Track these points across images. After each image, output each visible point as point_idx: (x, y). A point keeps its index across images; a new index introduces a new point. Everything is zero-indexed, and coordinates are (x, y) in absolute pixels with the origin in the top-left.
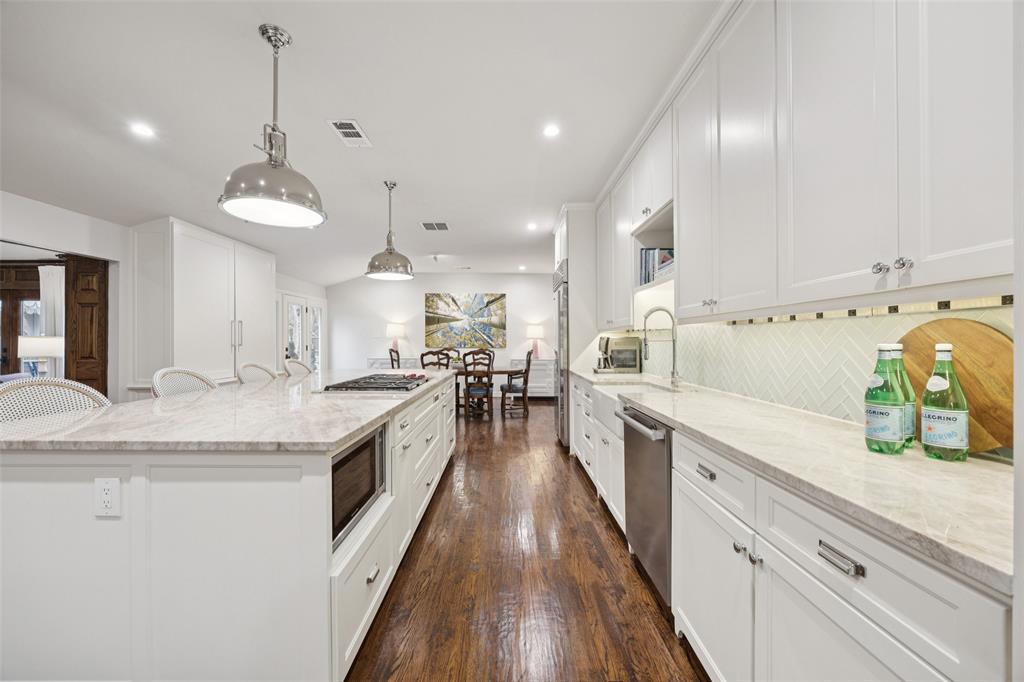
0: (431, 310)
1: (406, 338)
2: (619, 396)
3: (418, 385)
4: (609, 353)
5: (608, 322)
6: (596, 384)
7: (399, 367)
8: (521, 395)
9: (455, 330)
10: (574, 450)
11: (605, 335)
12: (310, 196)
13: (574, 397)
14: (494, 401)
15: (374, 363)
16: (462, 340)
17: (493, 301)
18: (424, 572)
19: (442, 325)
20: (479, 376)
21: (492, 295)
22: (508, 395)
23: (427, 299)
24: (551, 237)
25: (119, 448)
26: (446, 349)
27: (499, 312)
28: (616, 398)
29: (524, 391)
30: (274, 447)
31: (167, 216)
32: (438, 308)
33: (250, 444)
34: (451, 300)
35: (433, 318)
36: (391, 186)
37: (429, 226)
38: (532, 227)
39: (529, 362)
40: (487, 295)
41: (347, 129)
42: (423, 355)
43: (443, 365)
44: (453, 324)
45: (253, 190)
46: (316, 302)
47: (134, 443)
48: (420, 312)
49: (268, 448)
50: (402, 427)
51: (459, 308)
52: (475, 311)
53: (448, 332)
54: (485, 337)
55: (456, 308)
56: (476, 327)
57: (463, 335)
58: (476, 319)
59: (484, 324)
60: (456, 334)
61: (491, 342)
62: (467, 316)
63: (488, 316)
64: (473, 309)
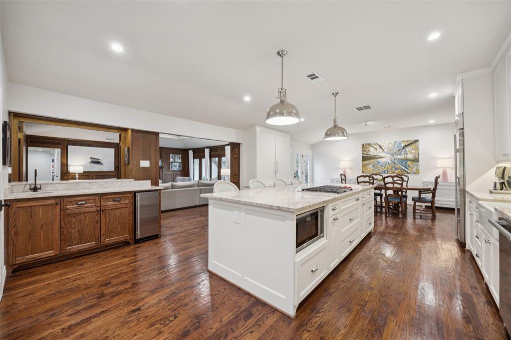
0: (365, 153)
1: (351, 168)
2: (496, 209)
3: (345, 191)
4: (506, 178)
5: (503, 155)
6: (482, 200)
7: (346, 183)
8: (430, 205)
9: (380, 164)
10: (469, 246)
11: (503, 165)
12: (294, 111)
13: (469, 209)
14: (408, 206)
15: (334, 181)
16: (386, 169)
17: (408, 145)
18: (343, 281)
19: (373, 161)
20: (396, 191)
21: (408, 141)
22: (418, 204)
23: (363, 146)
24: (452, 98)
25: (238, 202)
26: (375, 174)
27: (414, 151)
28: (493, 210)
29: (432, 202)
30: (277, 208)
31: (254, 125)
32: (369, 152)
33: (270, 206)
34: (378, 146)
35: (367, 157)
36: (335, 95)
37: (359, 109)
38: (433, 95)
39: (436, 183)
40: (403, 141)
41: (313, 77)
42: (358, 177)
43: (371, 183)
44: (379, 160)
45: (275, 114)
46: (307, 152)
47: (242, 201)
48: (359, 154)
49: (275, 208)
50: (334, 210)
51: (384, 151)
52: (395, 152)
53: (376, 165)
54: (402, 167)
55: (381, 151)
56: (395, 161)
57: (387, 166)
58: (396, 157)
59: (401, 159)
60: (382, 166)
61: (407, 170)
62: (389, 155)
63: (405, 154)
64: (393, 151)
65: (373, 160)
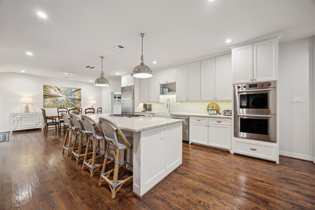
0: (46, 92)
4: (147, 107)
17: (76, 91)
21: (76, 88)
27: (79, 95)
32: (50, 92)
34: (57, 89)
35: (47, 95)
37: (88, 67)
40: (73, 88)
44: (58, 98)
48: (41, 92)
51: (61, 92)
52: (68, 94)
53: (55, 101)
54: (73, 103)
55: (59, 92)
56: (69, 100)
57: (63, 103)
58: (69, 97)
59: (72, 98)
60: (60, 102)
61: (75, 105)
62: (65, 96)
63: (74, 96)
64: (67, 93)
65: (53, 98)
